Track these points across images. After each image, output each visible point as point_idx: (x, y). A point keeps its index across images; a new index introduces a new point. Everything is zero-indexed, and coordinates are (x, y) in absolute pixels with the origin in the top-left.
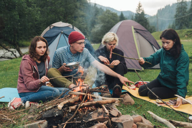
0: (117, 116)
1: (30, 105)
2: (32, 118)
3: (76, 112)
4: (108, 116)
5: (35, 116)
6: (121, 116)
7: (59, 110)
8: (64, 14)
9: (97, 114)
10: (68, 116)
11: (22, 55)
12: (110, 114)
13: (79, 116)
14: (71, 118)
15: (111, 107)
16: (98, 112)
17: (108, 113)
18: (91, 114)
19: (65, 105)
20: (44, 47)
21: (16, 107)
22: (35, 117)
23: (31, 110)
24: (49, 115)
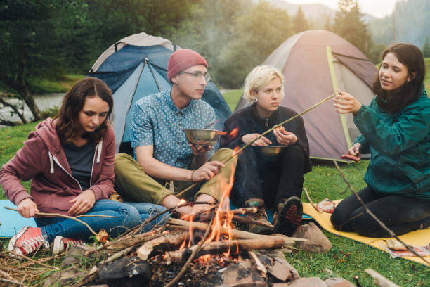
0: (288, 281)
1: (65, 245)
2: (70, 279)
3: (184, 268)
4: (265, 279)
5: (78, 274)
6: (298, 280)
7: (141, 262)
9: (235, 273)
10: (163, 276)
11: (39, 115)
12: (269, 274)
13: (191, 278)
14: (170, 283)
15: (271, 257)
16: (240, 267)
17: (265, 271)
18: (222, 273)
19: (155, 248)
21: (28, 251)
22: (79, 277)
23: (69, 260)
24: (114, 273)
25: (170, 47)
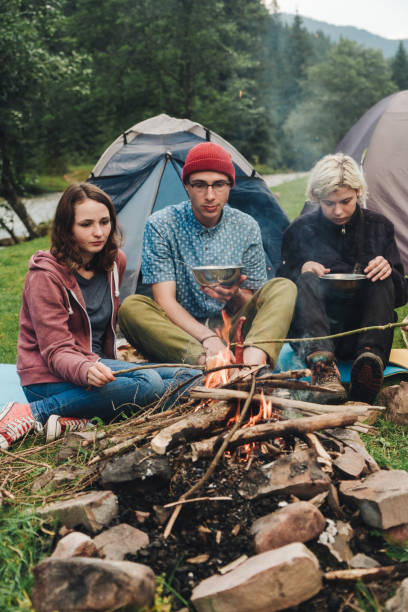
0: (363, 475)
1: (63, 428)
2: (66, 480)
3: (214, 463)
4: (330, 474)
5: (78, 472)
6: (376, 475)
7: (157, 456)
8: (178, 68)
9: (287, 469)
10: (189, 476)
11: (35, 230)
12: (334, 467)
13: (226, 477)
14: (196, 486)
15: (340, 441)
16: (293, 461)
17: (330, 464)
18: (268, 470)
19: (175, 437)
20: (103, 222)
21: (15, 436)
22: (77, 476)
23: (65, 452)
24: (122, 474)
25: (202, 133)
